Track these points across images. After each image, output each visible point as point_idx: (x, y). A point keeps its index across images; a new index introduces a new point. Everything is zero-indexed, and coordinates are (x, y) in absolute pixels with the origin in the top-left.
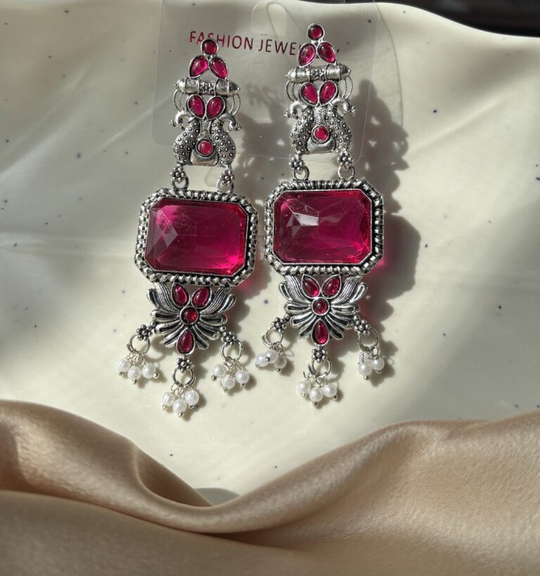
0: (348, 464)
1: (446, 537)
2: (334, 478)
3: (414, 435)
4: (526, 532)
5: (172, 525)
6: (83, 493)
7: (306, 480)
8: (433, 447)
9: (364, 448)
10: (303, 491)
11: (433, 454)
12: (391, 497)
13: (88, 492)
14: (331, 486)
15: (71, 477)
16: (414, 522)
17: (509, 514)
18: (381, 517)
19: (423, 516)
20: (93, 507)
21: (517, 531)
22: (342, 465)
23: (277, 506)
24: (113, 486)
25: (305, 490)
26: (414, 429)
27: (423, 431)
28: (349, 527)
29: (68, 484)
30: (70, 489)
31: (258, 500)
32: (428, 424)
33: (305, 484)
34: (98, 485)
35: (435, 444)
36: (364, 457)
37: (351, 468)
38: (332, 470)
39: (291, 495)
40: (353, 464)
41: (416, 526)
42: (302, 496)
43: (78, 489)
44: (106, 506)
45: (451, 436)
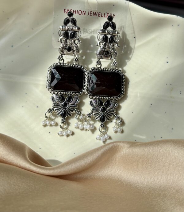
0: (97, 154)
1: (127, 179)
2: (92, 159)
3: (119, 146)
4: (152, 178)
5: (38, 173)
6: (9, 161)
7: (82, 159)
8: (124, 150)
9: (102, 149)
10: (81, 163)
11: (124, 152)
12: (111, 165)
13: (11, 161)
14: (91, 161)
15: (5, 156)
16: (117, 173)
17: (147, 173)
18: (107, 172)
19: (120, 172)
20: (12, 166)
21: (149, 178)
22: (95, 155)
23: (72, 167)
24: (19, 160)
25: (82, 162)
26: (119, 144)
27: (122, 144)
28: (96, 174)
29: (4, 158)
30: (5, 160)
31: (66, 165)
32: (123, 142)
33: (82, 160)
34: (14, 159)
35: (125, 149)
36: (102, 152)
37: (98, 156)
38: (91, 156)
39: (77, 164)
40: (98, 154)
41: (118, 175)
42: (81, 164)
43: (7, 160)
44: (16, 166)
45: (130, 147)
